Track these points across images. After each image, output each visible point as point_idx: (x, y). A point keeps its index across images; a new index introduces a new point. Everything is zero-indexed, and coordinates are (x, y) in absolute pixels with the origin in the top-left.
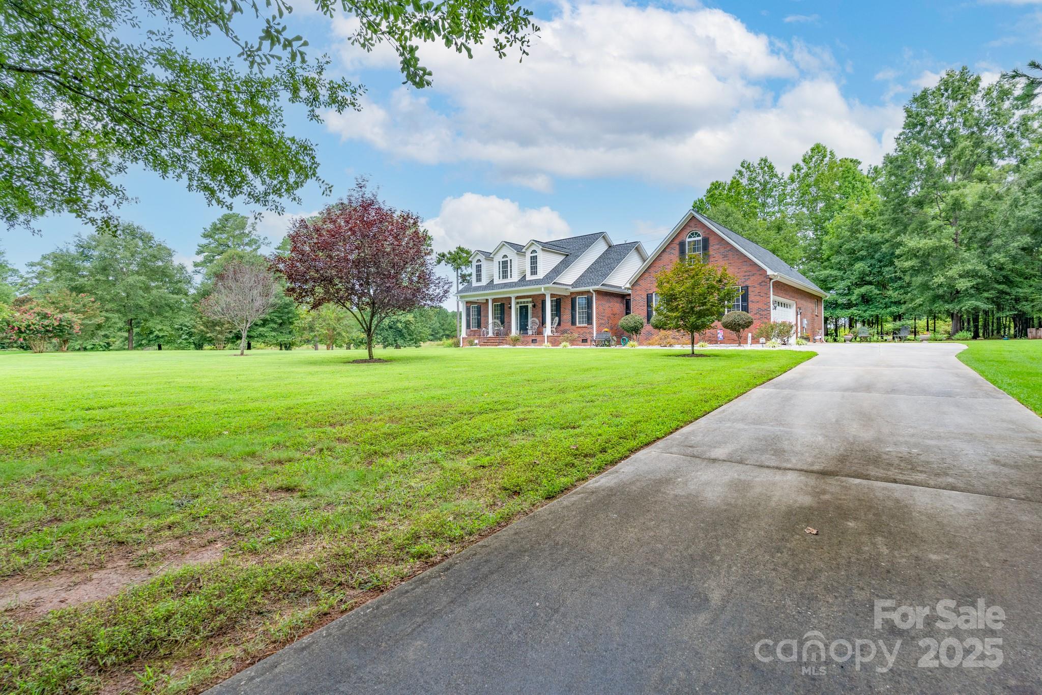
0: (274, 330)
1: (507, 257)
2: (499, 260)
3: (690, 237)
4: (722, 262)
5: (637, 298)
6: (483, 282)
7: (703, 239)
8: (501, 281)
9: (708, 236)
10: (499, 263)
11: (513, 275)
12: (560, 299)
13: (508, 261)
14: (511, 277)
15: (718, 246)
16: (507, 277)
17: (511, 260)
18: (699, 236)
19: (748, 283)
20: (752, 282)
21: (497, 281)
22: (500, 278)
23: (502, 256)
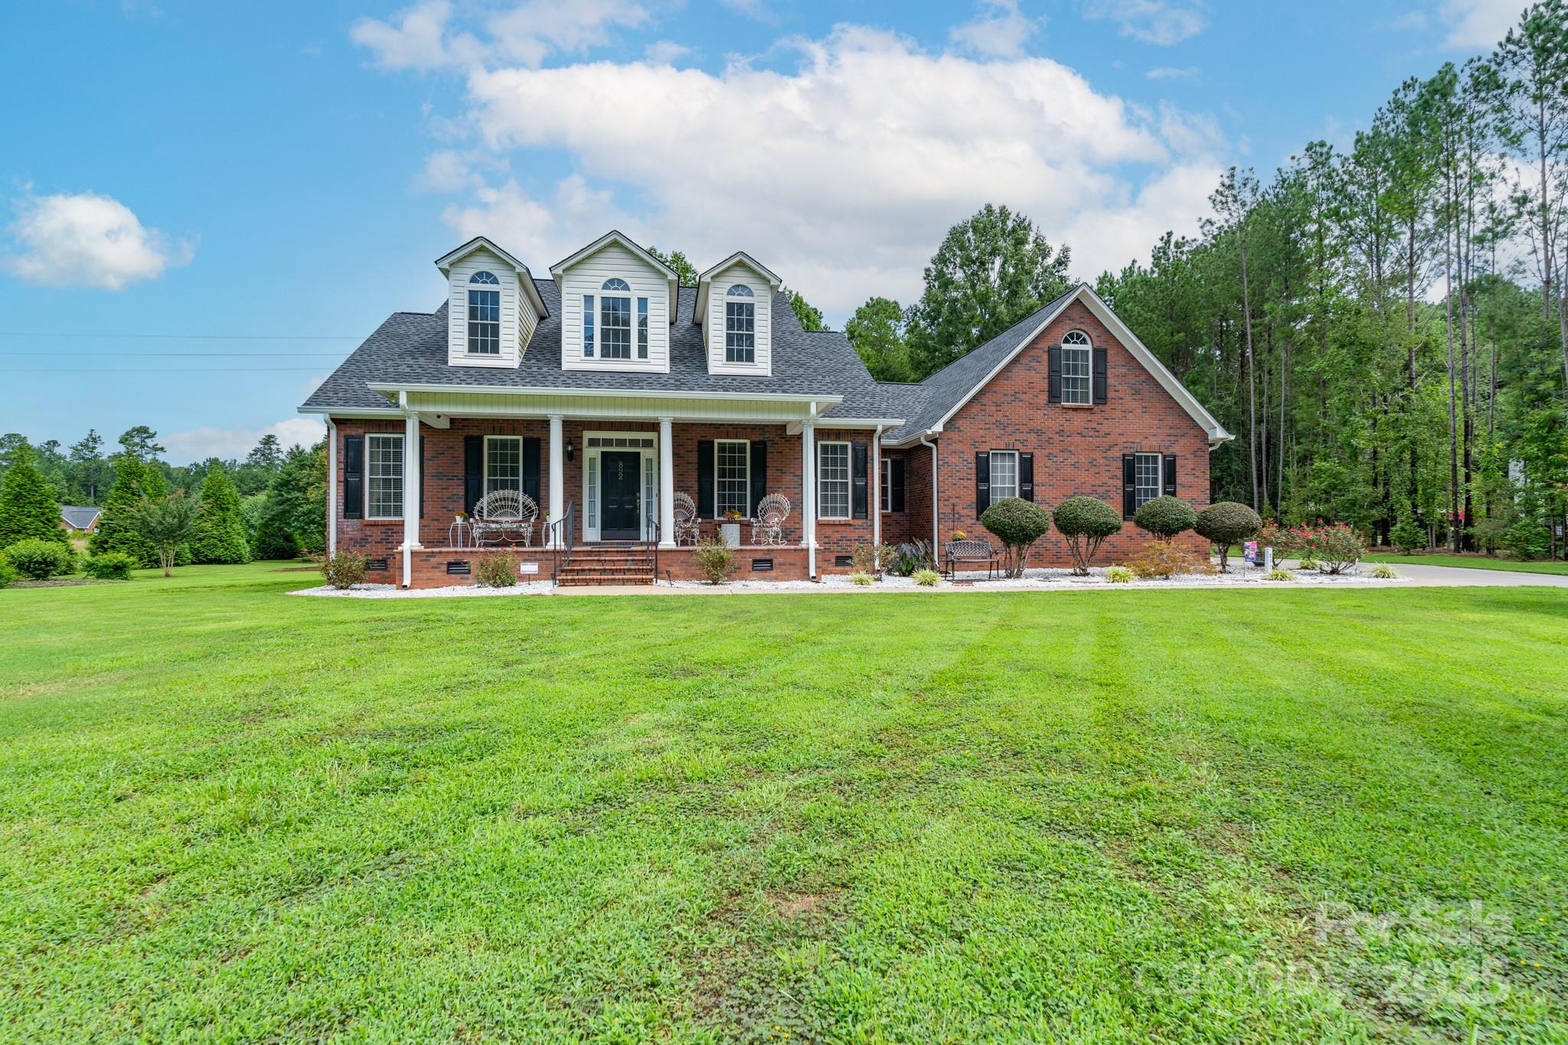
1: (626, 288)
2: (589, 292)
3: (1066, 341)
4: (1131, 403)
5: (951, 459)
6: (505, 356)
7: (1095, 350)
8: (598, 363)
9: (1104, 346)
10: (589, 299)
11: (650, 350)
12: (764, 443)
13: (626, 302)
14: (643, 352)
15: (1123, 370)
16: (626, 354)
17: (643, 302)
18: (1084, 342)
19: (1175, 449)
20: (1180, 449)
21: (578, 359)
22: (589, 352)
23: (604, 280)
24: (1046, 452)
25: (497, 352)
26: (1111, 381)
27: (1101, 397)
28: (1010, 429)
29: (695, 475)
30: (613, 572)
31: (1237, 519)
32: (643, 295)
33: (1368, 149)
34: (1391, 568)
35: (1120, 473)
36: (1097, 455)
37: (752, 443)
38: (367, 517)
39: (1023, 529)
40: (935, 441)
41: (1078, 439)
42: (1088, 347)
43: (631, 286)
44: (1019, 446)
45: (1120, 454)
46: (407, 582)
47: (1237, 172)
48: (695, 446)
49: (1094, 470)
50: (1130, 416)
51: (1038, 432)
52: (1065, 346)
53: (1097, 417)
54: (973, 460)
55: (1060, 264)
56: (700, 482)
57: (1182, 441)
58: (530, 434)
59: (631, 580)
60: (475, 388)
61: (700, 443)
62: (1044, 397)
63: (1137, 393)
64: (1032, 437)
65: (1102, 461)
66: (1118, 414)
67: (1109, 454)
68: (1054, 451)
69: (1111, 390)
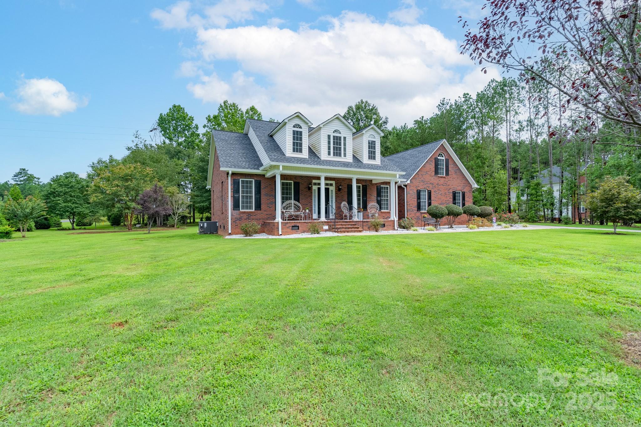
1: (340, 133)
2: (329, 134)
3: (439, 156)
4: (455, 176)
5: (410, 192)
6: (304, 154)
7: (446, 159)
8: (332, 158)
9: (448, 158)
10: (329, 137)
11: (347, 154)
12: (366, 186)
13: (340, 137)
14: (345, 155)
15: (452, 166)
16: (340, 155)
17: (345, 138)
18: (442, 157)
19: (465, 190)
20: (466, 190)
21: (326, 156)
22: (329, 154)
23: (334, 130)
24: (434, 190)
25: (302, 152)
26: (450, 169)
27: (447, 174)
28: (425, 183)
29: (346, 196)
30: (348, 228)
31: (489, 211)
32: (345, 136)
33: (481, 97)
34: (528, 225)
35: (452, 197)
36: (446, 191)
37: (363, 186)
38: (241, 210)
39: (442, 214)
40: (406, 186)
41: (442, 186)
42: (444, 158)
43: (342, 133)
44: (427, 188)
45: (452, 191)
46: (280, 233)
47: (446, 100)
48: (346, 186)
49: (446, 196)
50: (454, 180)
51: (432, 184)
52: (439, 158)
53: (446, 180)
54: (416, 192)
55: (385, 123)
56: (348, 198)
57: (466, 188)
58: (296, 181)
59: (356, 231)
60: (302, 165)
61: (348, 185)
62: (434, 173)
63: (456, 173)
64: (431, 185)
65: (448, 193)
66: (451, 179)
67: (449, 191)
68: (436, 190)
69: (450, 171)
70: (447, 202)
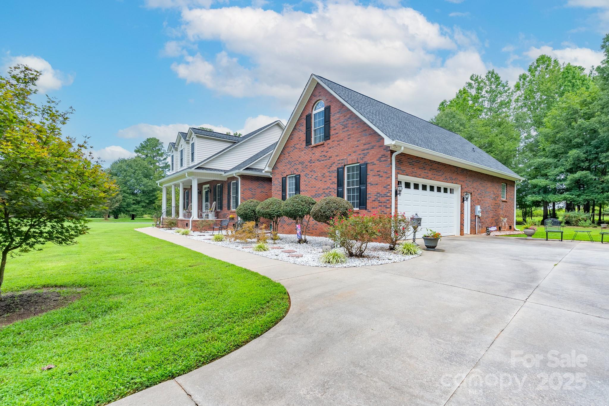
0: (143, 207)
3: (315, 109)
4: (343, 135)
9: (329, 105)
12: (222, 184)
15: (338, 116)
24: (305, 173)
26: (332, 124)
27: (327, 136)
28: (293, 164)
35: (336, 181)
41: (317, 163)
45: (336, 169)
49: (325, 180)
50: (342, 143)
51: (302, 163)
52: (315, 112)
53: (325, 149)
54: (281, 181)
57: (372, 152)
62: (304, 143)
63: (345, 126)
64: (300, 167)
65: (327, 174)
66: (336, 143)
67: (331, 169)
68: (308, 172)
69: (332, 129)
70: (327, 191)
